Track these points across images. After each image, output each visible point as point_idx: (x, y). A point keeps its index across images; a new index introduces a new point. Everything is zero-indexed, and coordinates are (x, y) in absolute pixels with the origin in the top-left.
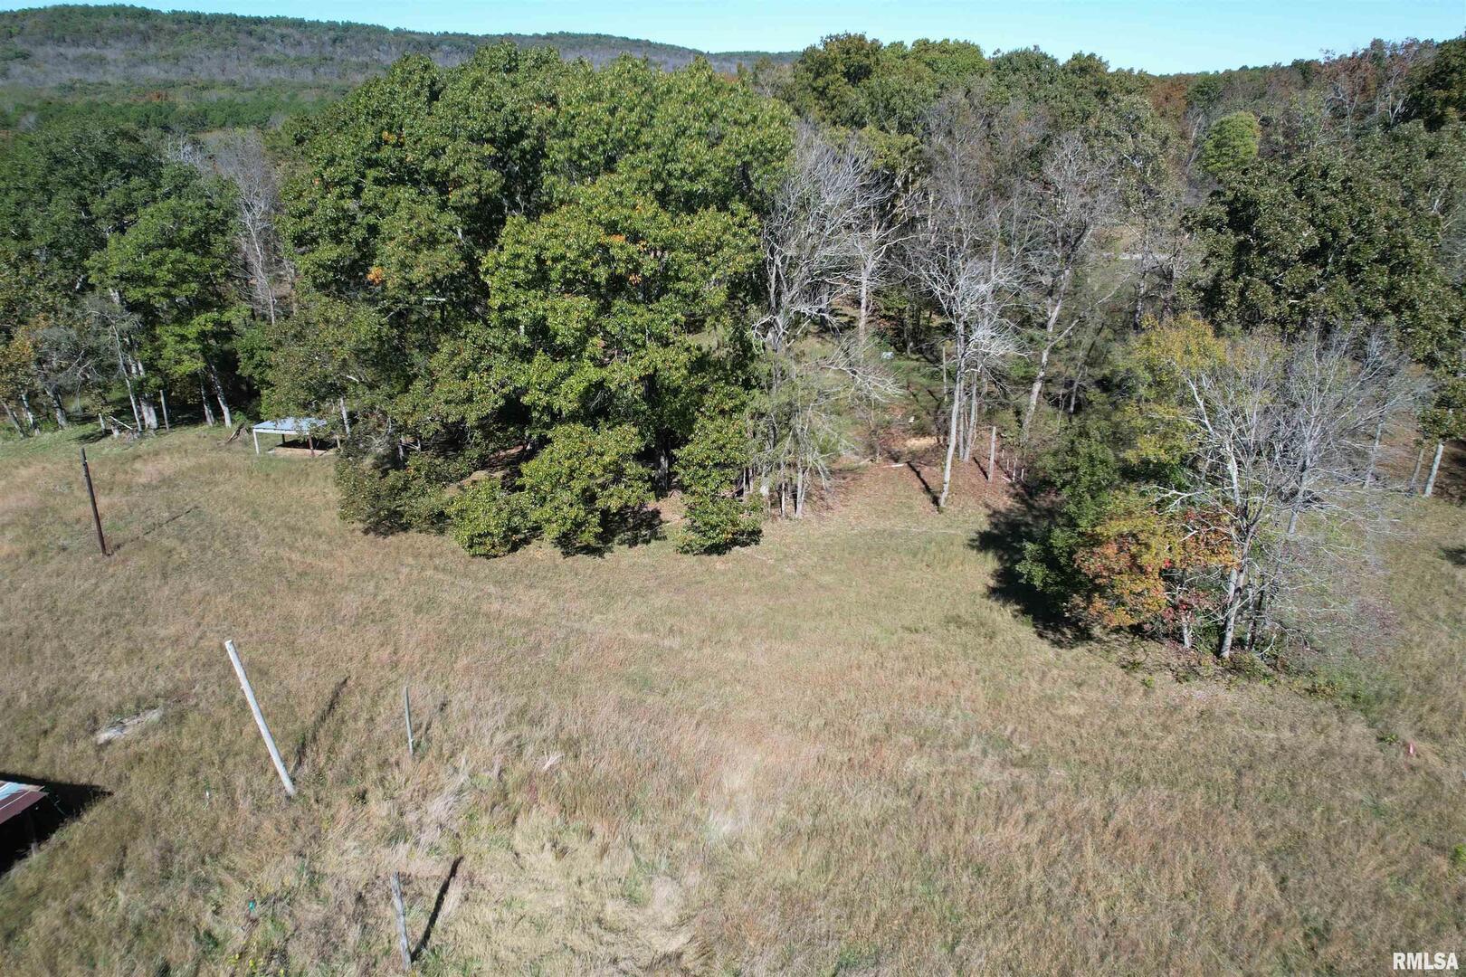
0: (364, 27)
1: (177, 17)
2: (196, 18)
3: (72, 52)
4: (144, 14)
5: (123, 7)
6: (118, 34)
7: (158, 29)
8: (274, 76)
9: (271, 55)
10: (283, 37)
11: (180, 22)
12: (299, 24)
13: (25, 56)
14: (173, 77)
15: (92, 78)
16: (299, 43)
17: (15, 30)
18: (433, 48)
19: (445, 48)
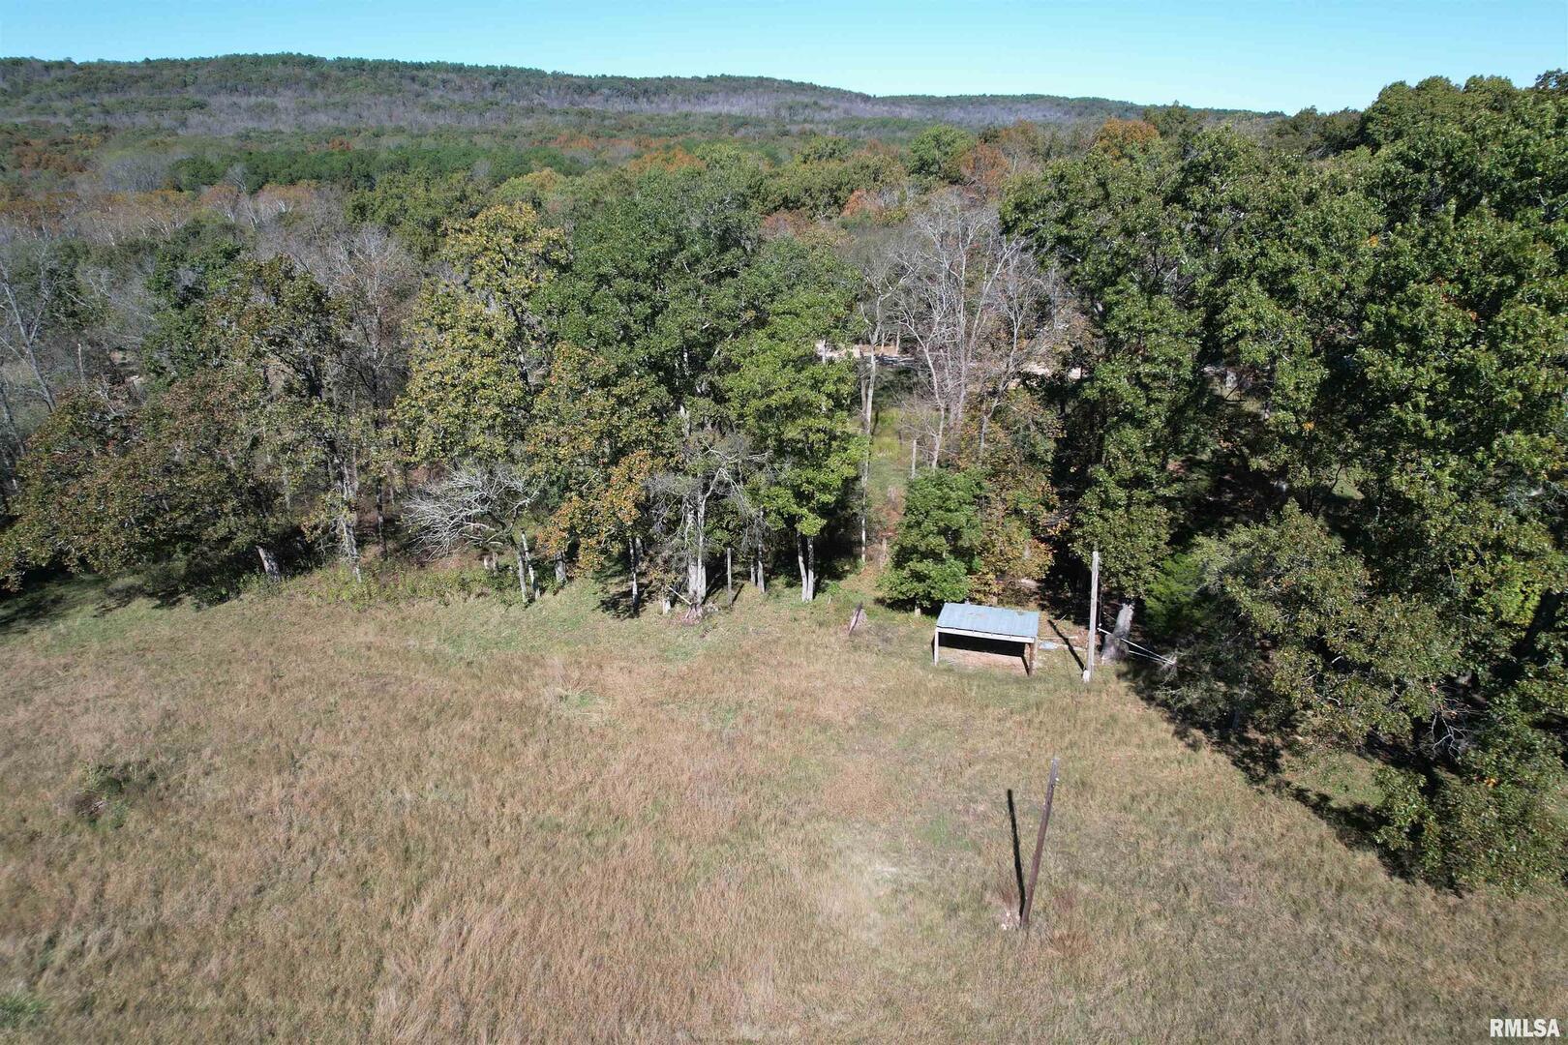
0: (522, 71)
1: (342, 64)
2: (360, 65)
3: (244, 101)
4: (311, 62)
5: (290, 55)
6: (287, 83)
7: (325, 77)
8: (441, 122)
9: (435, 100)
10: (444, 82)
11: (345, 69)
12: (459, 69)
13: (201, 106)
14: (343, 124)
15: (265, 127)
16: (460, 88)
17: (189, 79)
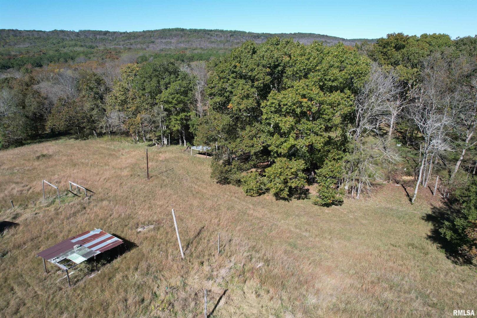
0: (240, 32)
1: (191, 30)
2: (195, 31)
3: (164, 41)
4: (183, 30)
5: (178, 28)
6: (176, 36)
7: (185, 34)
8: (213, 46)
9: (213, 40)
10: (217, 35)
11: (191, 32)
12: (222, 31)
13: (153, 42)
14: (187, 47)
15: (168, 48)
16: (221, 37)
17: (152, 35)
18: (259, 38)
19: (263, 37)
